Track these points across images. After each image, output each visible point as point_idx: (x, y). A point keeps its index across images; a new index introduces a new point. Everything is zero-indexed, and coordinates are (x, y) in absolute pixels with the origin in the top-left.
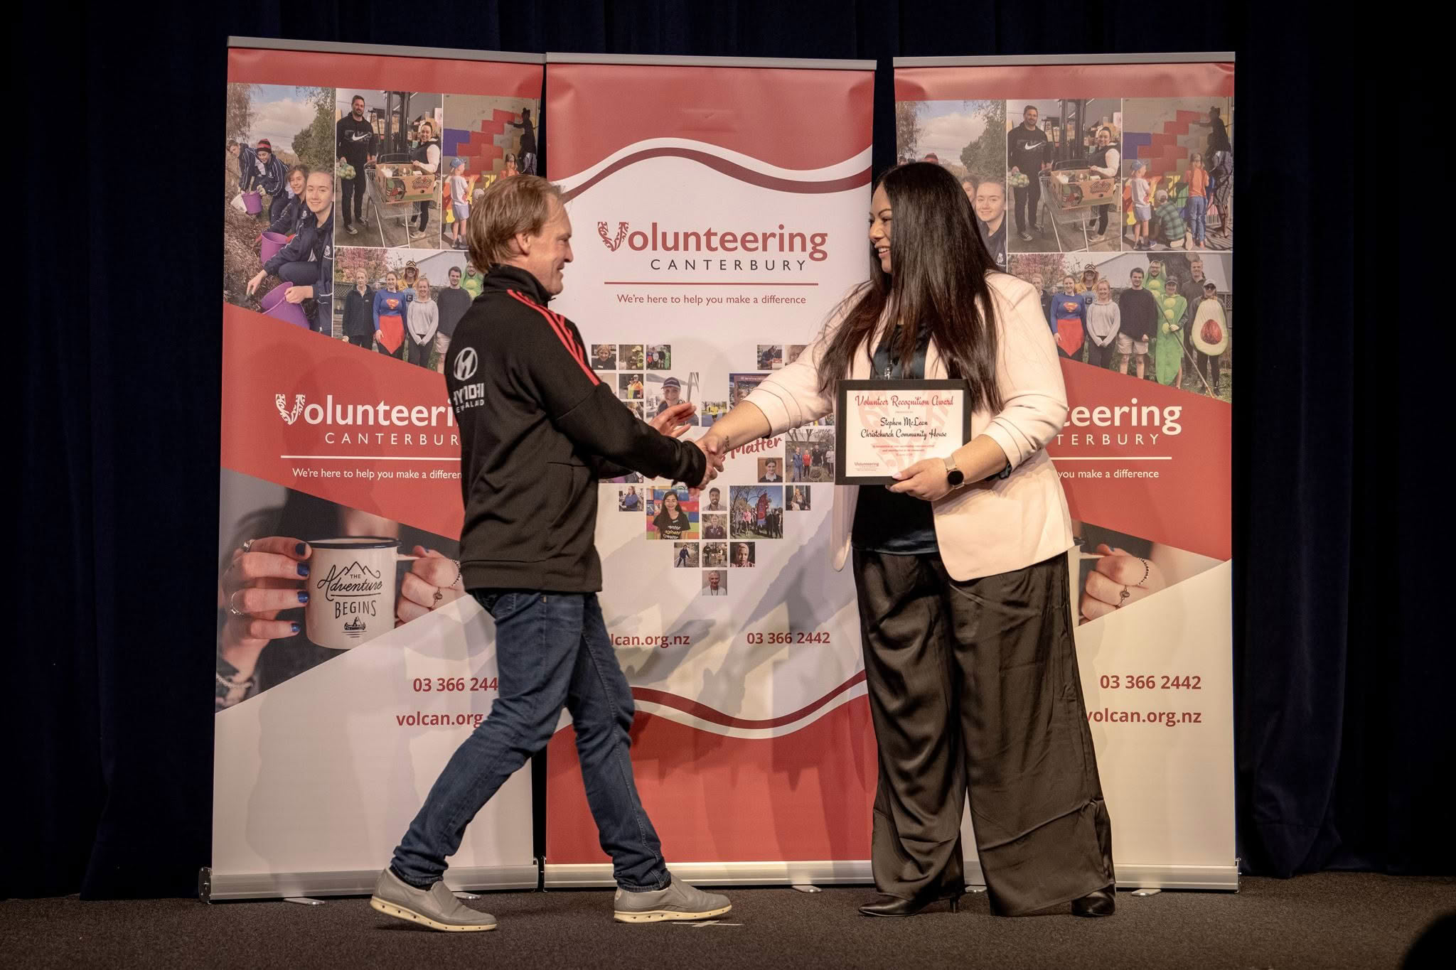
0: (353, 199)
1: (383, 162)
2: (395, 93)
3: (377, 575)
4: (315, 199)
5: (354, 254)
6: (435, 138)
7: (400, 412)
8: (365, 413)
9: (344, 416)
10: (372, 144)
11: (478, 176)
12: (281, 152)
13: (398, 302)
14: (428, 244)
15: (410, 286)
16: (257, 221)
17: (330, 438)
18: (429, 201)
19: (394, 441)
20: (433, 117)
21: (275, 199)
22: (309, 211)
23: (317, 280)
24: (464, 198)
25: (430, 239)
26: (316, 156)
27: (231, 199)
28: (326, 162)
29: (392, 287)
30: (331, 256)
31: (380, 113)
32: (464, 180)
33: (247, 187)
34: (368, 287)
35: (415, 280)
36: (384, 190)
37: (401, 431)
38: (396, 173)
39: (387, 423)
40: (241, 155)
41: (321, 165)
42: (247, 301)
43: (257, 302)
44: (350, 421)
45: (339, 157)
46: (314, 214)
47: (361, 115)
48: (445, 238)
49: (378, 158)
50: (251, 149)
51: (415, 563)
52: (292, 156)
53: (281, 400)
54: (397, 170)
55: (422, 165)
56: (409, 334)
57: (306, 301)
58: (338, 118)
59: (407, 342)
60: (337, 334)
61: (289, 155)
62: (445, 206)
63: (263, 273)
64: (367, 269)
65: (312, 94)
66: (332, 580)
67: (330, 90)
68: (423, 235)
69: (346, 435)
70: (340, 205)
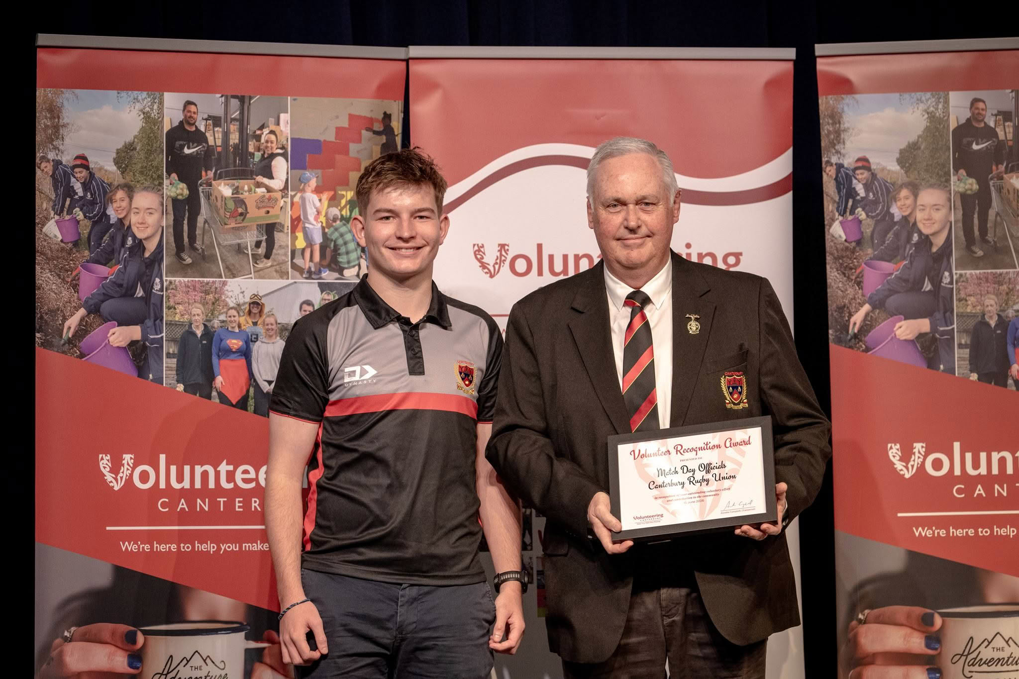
0: (186, 222)
1: (220, 178)
2: (234, 97)
3: (222, 666)
4: (142, 223)
5: (188, 287)
6: (281, 149)
7: (246, 472)
8: (205, 475)
9: (180, 479)
10: (207, 158)
11: (332, 193)
12: (101, 169)
13: (241, 343)
14: (275, 274)
15: (255, 324)
16: (74, 250)
17: (164, 505)
18: (275, 224)
19: (239, 507)
20: (278, 124)
21: (95, 223)
22: (134, 237)
23: (146, 319)
24: (316, 219)
25: (278, 268)
26: (142, 173)
27: (43, 225)
28: (154, 179)
29: (234, 325)
30: (161, 290)
31: (216, 121)
32: (315, 198)
33: (62, 211)
34: (204, 324)
35: (260, 316)
36: (222, 212)
37: (247, 495)
38: (236, 190)
39: (231, 486)
40: (54, 173)
41: (147, 184)
42: (64, 345)
43: (75, 346)
44: (186, 484)
45: (169, 174)
46: (141, 241)
47: (194, 124)
48: (294, 267)
49: (215, 174)
50: (65, 166)
51: (266, 651)
52: (113, 173)
53: (105, 461)
54: (238, 187)
55: (266, 181)
56: (255, 380)
57: (133, 343)
58: (167, 127)
59: (252, 390)
60: (171, 382)
61: (110, 172)
62: (294, 229)
63: (82, 312)
64: (204, 305)
65: (136, 100)
66: (168, 673)
67: (157, 94)
68: (269, 263)
69: (183, 500)
70: (171, 230)
